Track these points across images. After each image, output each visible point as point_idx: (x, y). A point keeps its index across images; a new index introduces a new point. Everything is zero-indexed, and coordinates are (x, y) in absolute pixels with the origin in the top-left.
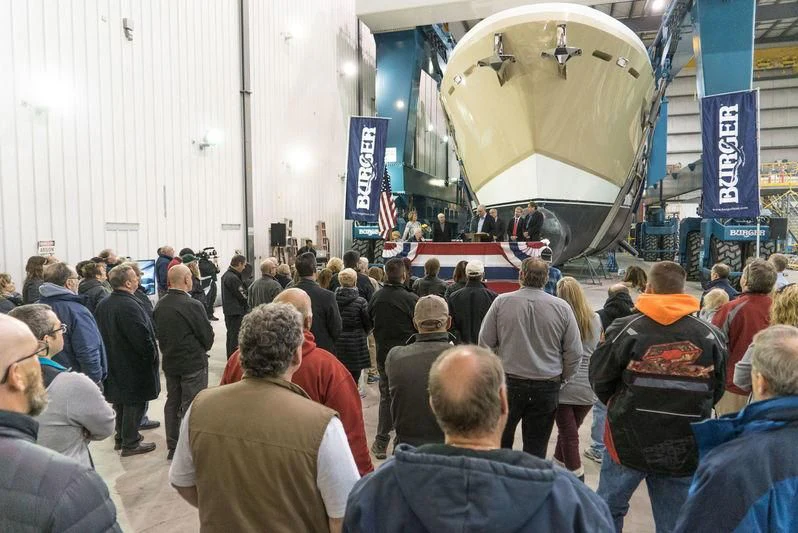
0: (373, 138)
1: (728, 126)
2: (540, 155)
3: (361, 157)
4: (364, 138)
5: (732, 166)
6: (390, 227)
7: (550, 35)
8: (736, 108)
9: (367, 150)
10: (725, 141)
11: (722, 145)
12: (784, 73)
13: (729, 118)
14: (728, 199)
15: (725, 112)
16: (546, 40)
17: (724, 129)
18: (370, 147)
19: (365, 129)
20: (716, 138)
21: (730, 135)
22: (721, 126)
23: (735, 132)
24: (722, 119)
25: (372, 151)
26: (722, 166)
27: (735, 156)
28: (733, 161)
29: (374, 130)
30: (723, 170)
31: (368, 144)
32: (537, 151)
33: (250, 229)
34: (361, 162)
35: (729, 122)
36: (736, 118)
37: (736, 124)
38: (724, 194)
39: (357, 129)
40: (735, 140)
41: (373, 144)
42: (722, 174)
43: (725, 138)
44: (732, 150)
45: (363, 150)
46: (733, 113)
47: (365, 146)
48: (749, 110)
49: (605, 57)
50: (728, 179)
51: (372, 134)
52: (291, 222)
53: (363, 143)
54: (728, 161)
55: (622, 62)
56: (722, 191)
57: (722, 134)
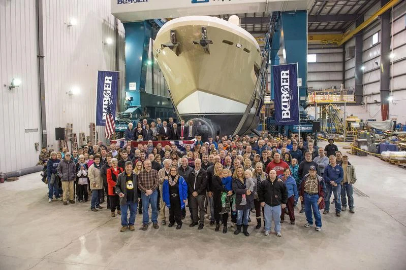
0: (110, 82)
1: (285, 80)
2: (199, 91)
3: (105, 92)
4: (106, 82)
5: (287, 100)
6: (111, 133)
7: (198, 32)
8: (288, 72)
9: (107, 88)
10: (284, 88)
11: (283, 90)
12: (333, 46)
13: (285, 76)
14: (285, 116)
15: (283, 74)
16: (197, 34)
17: (283, 82)
18: (109, 87)
19: (106, 77)
20: (280, 86)
21: (285, 85)
22: (282, 80)
23: (288, 84)
24: (282, 77)
25: (110, 89)
26: (283, 100)
27: (288, 95)
28: (287, 98)
29: (111, 78)
30: (283, 102)
31: (108, 85)
32: (198, 89)
33: (44, 131)
34: (104, 95)
35: (285, 79)
36: (288, 77)
37: (288, 80)
38: (284, 114)
39: (102, 77)
40: (288, 87)
41: (111, 85)
42: (283, 104)
43: (283, 86)
44: (287, 92)
45: (105, 88)
46: (287, 74)
47: (106, 87)
48: (293, 73)
49: (230, 43)
50: (285, 106)
51: (110, 80)
52: (72, 125)
53: (105, 85)
54: (285, 98)
55: (239, 45)
56: (283, 112)
57: (282, 84)
